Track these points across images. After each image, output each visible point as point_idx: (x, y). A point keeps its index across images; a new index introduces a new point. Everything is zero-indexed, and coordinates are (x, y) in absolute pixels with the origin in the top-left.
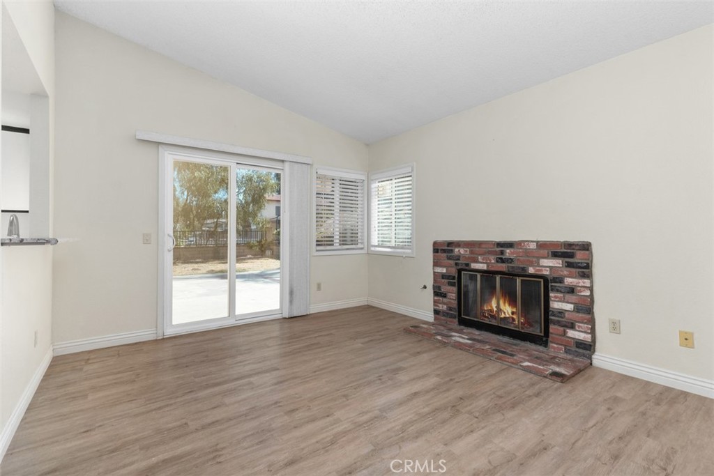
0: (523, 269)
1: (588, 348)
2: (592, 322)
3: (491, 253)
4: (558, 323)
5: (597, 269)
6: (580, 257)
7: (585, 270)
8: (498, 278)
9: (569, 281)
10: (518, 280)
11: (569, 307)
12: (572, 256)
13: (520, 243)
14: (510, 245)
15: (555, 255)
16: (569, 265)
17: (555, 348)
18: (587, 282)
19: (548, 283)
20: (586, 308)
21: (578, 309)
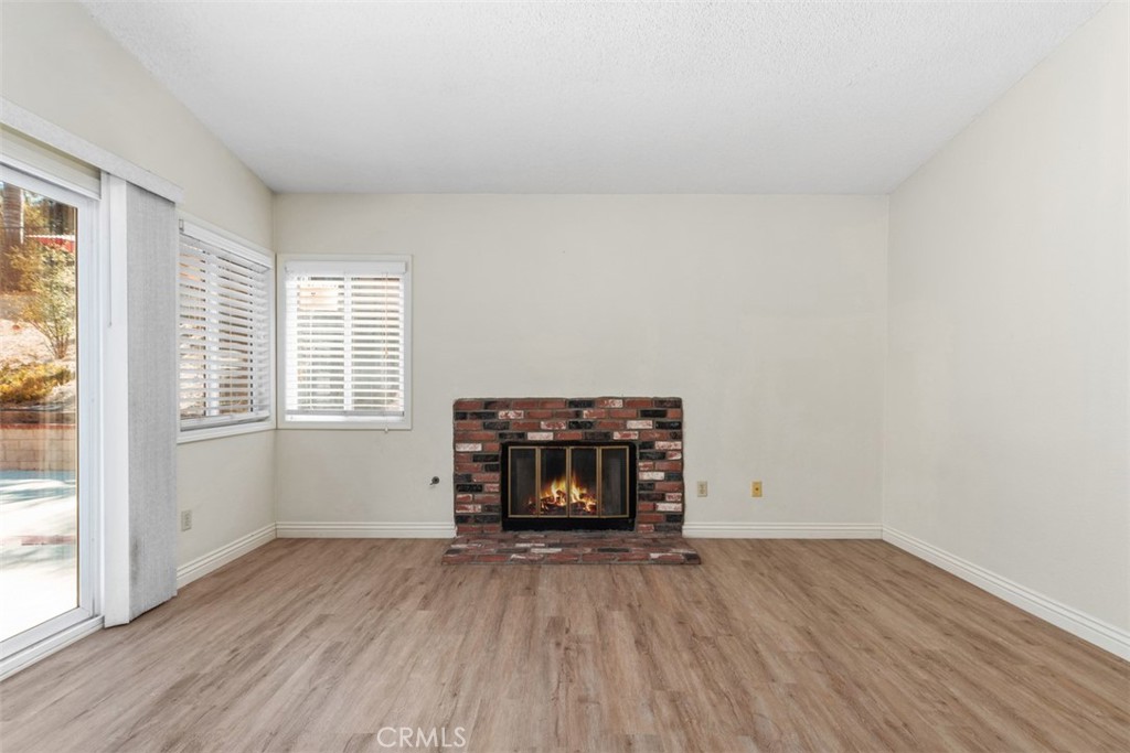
0: (608, 435)
1: (677, 519)
2: (682, 489)
3: (559, 415)
4: (648, 498)
5: (687, 430)
6: (671, 415)
7: (675, 431)
8: (569, 451)
9: (660, 445)
10: (599, 451)
11: (660, 476)
12: (663, 414)
13: (603, 400)
14: (589, 403)
15: (645, 415)
16: (661, 426)
17: (644, 529)
18: (677, 445)
19: (637, 451)
20: (676, 475)
21: (668, 477)
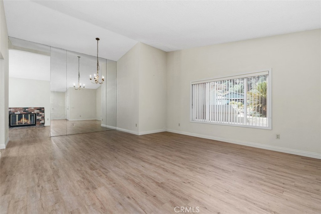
0: (31, 113)
1: (44, 124)
2: (44, 119)
3: (22, 110)
4: (38, 121)
5: (45, 112)
6: (42, 110)
7: (43, 112)
8: (23, 115)
9: (40, 114)
10: (29, 115)
11: (41, 118)
12: (41, 109)
13: (30, 108)
14: (27, 108)
15: (38, 110)
16: (41, 111)
17: (37, 125)
18: (44, 114)
19: (36, 115)
20: (43, 118)
21: (42, 118)
